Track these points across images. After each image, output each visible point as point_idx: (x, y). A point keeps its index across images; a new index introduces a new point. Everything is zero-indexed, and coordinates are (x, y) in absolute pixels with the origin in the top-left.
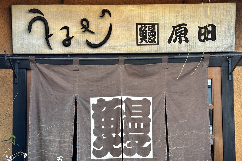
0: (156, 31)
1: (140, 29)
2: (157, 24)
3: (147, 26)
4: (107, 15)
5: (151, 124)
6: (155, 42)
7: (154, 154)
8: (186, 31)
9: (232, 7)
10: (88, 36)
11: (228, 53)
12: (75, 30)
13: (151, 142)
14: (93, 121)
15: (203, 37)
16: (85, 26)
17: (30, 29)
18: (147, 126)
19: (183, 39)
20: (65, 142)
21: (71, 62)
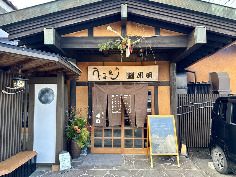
0: (133, 74)
1: (128, 74)
4: (117, 69)
5: (130, 103)
6: (132, 78)
7: (131, 112)
8: (142, 74)
9: (157, 67)
10: (111, 76)
11: (156, 81)
12: (107, 74)
13: (130, 109)
14: (112, 102)
15: (148, 76)
16: (111, 73)
17: (93, 74)
19: (141, 77)
20: (104, 108)
21: (106, 84)
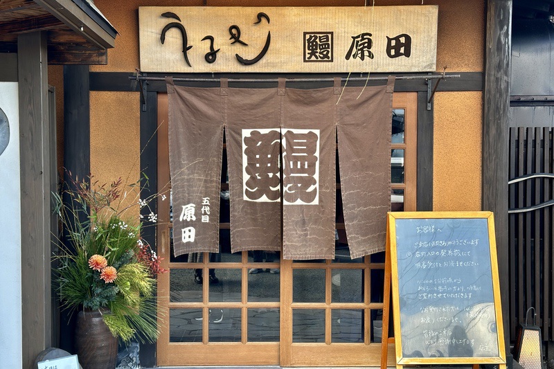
0: (330, 42)
1: (309, 40)
2: (332, 33)
3: (318, 35)
4: (264, 20)
5: (317, 163)
6: (327, 58)
7: (320, 201)
8: (370, 42)
9: (433, 11)
10: (238, 49)
11: (427, 73)
12: (222, 42)
13: (317, 185)
14: (245, 158)
15: (393, 52)
16: (235, 35)
17: (163, 39)
18: (312, 166)
19: (366, 53)
21: (218, 84)
